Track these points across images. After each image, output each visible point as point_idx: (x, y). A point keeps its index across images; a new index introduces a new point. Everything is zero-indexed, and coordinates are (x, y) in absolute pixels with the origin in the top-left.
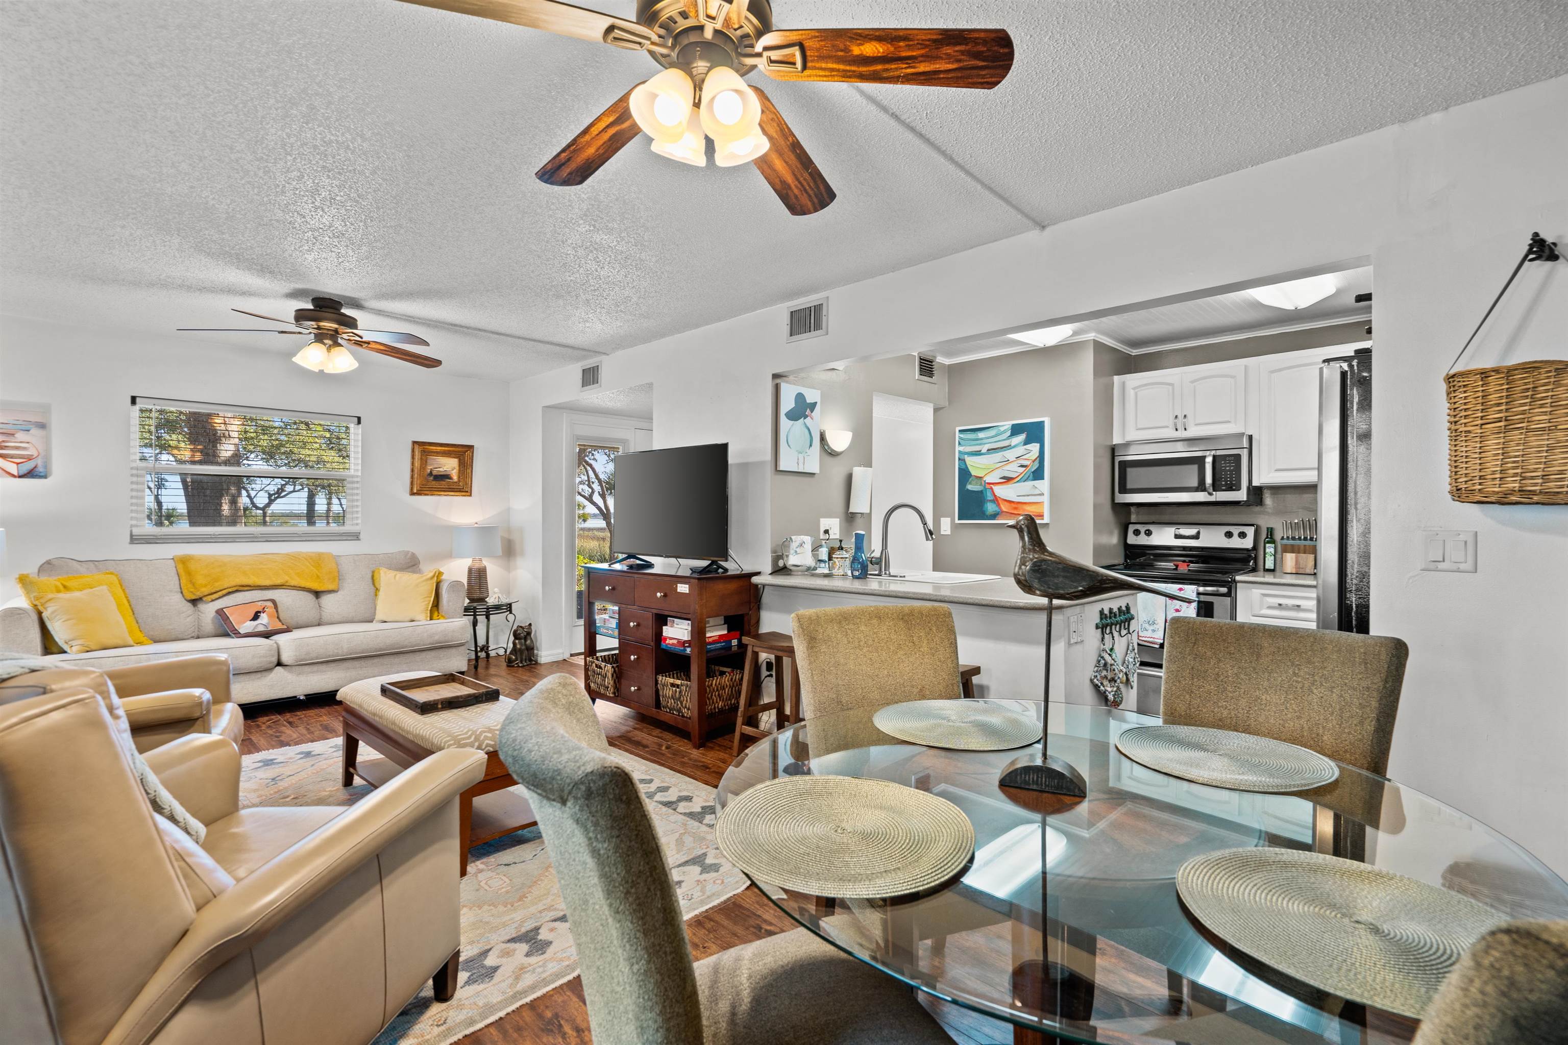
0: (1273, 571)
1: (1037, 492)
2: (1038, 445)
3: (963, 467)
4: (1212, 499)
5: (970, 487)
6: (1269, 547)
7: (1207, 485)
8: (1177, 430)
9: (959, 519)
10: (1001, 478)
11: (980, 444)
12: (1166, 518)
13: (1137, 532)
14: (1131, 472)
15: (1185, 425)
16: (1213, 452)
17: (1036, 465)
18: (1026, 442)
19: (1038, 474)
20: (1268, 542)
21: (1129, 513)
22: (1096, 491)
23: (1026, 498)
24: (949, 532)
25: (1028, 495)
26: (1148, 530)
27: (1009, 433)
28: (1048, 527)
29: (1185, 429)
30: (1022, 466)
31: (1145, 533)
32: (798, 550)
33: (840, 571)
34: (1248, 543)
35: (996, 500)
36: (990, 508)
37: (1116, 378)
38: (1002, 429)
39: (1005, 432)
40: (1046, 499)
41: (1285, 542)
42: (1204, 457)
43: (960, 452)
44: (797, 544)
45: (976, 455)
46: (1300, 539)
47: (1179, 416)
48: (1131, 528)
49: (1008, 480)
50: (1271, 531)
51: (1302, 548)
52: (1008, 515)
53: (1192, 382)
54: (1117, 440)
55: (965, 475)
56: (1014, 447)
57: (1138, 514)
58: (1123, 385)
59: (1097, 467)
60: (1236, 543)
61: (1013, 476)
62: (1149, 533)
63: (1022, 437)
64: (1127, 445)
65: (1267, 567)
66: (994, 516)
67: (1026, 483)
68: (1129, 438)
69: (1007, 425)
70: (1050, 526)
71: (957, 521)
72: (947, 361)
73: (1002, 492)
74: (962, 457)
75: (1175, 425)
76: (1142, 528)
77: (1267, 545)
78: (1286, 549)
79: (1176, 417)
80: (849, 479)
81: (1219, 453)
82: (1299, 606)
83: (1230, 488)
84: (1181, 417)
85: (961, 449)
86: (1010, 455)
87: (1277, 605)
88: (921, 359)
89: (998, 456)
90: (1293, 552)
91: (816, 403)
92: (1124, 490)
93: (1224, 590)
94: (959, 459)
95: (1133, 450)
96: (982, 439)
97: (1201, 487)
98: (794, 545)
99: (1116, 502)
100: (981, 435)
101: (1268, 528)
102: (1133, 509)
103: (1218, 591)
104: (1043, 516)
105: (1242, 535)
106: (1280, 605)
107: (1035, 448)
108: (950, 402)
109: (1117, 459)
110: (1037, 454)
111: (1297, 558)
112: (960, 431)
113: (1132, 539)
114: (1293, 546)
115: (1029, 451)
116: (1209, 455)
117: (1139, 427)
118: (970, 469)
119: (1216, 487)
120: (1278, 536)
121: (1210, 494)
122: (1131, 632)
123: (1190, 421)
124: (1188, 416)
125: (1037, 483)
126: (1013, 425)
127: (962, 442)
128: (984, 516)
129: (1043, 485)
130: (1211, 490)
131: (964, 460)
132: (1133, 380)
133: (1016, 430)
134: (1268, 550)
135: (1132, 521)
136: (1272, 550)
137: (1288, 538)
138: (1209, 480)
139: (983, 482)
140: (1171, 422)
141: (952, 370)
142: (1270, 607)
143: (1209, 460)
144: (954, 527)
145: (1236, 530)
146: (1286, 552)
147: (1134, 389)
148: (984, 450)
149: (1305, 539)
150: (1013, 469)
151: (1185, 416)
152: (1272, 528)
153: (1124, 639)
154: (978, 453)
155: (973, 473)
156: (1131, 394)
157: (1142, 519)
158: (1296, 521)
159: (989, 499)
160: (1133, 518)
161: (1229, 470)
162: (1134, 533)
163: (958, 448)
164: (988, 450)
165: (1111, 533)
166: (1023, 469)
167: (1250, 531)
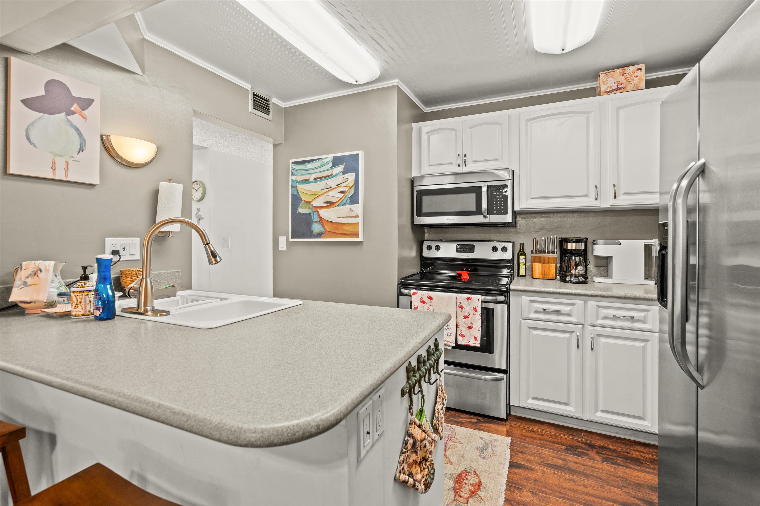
0: (524, 276)
1: (353, 214)
2: (353, 174)
3: (296, 193)
4: (486, 221)
5: (301, 210)
6: (522, 259)
7: (483, 210)
8: (459, 166)
9: (292, 238)
10: (325, 203)
11: (309, 174)
12: (449, 236)
13: (429, 248)
14: (426, 199)
15: (465, 162)
16: (487, 184)
17: (352, 192)
18: (345, 172)
19: (354, 200)
20: (522, 255)
21: (423, 233)
22: (400, 215)
23: (345, 219)
24: (285, 249)
25: (346, 217)
26: (438, 246)
27: (331, 164)
28: (362, 245)
29: (465, 165)
30: (341, 192)
31: (436, 248)
32: (29, 281)
33: (79, 308)
34: (508, 256)
35: (321, 221)
36: (316, 228)
37: (414, 124)
38: (326, 161)
39: (327, 163)
40: (360, 220)
41: (534, 255)
42: (480, 187)
43: (293, 181)
44: (29, 272)
45: (306, 183)
46: (545, 252)
47: (461, 155)
48: (426, 244)
49: (330, 204)
50: (522, 246)
51: (547, 259)
52: (331, 234)
53: (470, 128)
54: (415, 174)
55: (296, 199)
56: (336, 175)
57: (429, 233)
58: (420, 130)
59: (400, 195)
60: (499, 256)
61: (335, 200)
62: (438, 248)
63: (341, 168)
64: (423, 177)
65: (520, 274)
66: (319, 235)
67: (344, 207)
68: (423, 173)
69: (329, 157)
70: (364, 242)
71: (291, 240)
72: (283, 105)
73: (325, 214)
74: (294, 185)
75: (458, 162)
76: (433, 244)
77: (521, 257)
78: (535, 260)
79: (459, 155)
80: (156, 194)
81: (492, 184)
82: (559, 311)
83: (499, 212)
84: (462, 156)
85: (294, 178)
86: (332, 183)
87: (542, 310)
88: (254, 94)
89: (322, 184)
90: (540, 263)
91: (92, 101)
92: (420, 214)
93: (501, 298)
94: (292, 187)
95: (426, 181)
96: (310, 170)
97: (478, 211)
98: (22, 275)
99: (415, 223)
100: (309, 166)
101: (520, 244)
102: (426, 229)
103: (496, 299)
104: (358, 234)
105: (504, 249)
106: (544, 310)
107: (351, 176)
108: (286, 139)
109: (416, 189)
110: (353, 182)
111: (542, 267)
112: (293, 163)
113: (426, 253)
114: (540, 258)
115: (347, 180)
116: (485, 185)
117: (431, 163)
118: (301, 195)
119: (490, 211)
120: (527, 250)
121: (485, 217)
122: (439, 371)
123: (469, 159)
124: (467, 155)
125: (353, 207)
126: (334, 158)
127: (294, 172)
128: (311, 234)
129: (358, 208)
130: (486, 214)
131: (296, 187)
132: (426, 126)
133: (336, 162)
134: (521, 261)
135: (426, 238)
136: (524, 261)
137: (536, 251)
138: (484, 206)
139: (311, 206)
140: (454, 160)
141: (287, 112)
142: (536, 312)
143: (484, 189)
144: (289, 244)
145: (500, 246)
146: (535, 262)
147: (427, 133)
148: (312, 179)
149: (549, 252)
150: (335, 195)
151: (465, 155)
152: (523, 244)
153: (433, 387)
154: (307, 182)
155: (303, 199)
156: (424, 137)
157: (432, 237)
158: (543, 239)
159: (315, 220)
160: (426, 236)
161: (499, 198)
162: (427, 248)
163: (291, 178)
164: (315, 179)
165: (411, 248)
166: (342, 195)
167: (509, 246)
